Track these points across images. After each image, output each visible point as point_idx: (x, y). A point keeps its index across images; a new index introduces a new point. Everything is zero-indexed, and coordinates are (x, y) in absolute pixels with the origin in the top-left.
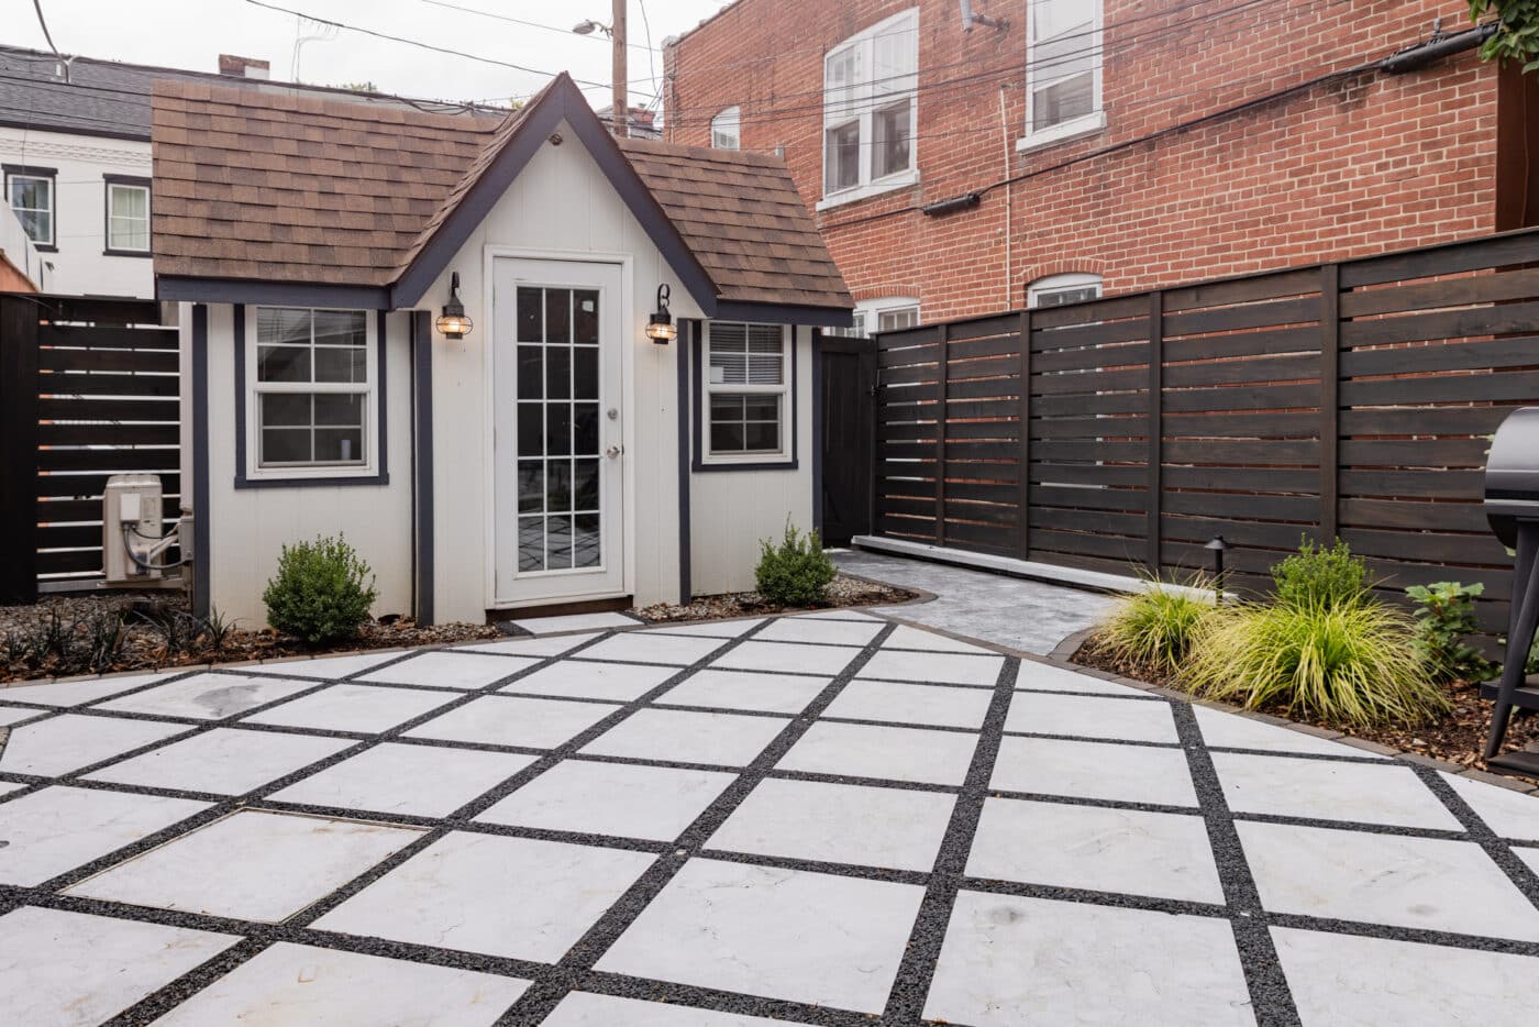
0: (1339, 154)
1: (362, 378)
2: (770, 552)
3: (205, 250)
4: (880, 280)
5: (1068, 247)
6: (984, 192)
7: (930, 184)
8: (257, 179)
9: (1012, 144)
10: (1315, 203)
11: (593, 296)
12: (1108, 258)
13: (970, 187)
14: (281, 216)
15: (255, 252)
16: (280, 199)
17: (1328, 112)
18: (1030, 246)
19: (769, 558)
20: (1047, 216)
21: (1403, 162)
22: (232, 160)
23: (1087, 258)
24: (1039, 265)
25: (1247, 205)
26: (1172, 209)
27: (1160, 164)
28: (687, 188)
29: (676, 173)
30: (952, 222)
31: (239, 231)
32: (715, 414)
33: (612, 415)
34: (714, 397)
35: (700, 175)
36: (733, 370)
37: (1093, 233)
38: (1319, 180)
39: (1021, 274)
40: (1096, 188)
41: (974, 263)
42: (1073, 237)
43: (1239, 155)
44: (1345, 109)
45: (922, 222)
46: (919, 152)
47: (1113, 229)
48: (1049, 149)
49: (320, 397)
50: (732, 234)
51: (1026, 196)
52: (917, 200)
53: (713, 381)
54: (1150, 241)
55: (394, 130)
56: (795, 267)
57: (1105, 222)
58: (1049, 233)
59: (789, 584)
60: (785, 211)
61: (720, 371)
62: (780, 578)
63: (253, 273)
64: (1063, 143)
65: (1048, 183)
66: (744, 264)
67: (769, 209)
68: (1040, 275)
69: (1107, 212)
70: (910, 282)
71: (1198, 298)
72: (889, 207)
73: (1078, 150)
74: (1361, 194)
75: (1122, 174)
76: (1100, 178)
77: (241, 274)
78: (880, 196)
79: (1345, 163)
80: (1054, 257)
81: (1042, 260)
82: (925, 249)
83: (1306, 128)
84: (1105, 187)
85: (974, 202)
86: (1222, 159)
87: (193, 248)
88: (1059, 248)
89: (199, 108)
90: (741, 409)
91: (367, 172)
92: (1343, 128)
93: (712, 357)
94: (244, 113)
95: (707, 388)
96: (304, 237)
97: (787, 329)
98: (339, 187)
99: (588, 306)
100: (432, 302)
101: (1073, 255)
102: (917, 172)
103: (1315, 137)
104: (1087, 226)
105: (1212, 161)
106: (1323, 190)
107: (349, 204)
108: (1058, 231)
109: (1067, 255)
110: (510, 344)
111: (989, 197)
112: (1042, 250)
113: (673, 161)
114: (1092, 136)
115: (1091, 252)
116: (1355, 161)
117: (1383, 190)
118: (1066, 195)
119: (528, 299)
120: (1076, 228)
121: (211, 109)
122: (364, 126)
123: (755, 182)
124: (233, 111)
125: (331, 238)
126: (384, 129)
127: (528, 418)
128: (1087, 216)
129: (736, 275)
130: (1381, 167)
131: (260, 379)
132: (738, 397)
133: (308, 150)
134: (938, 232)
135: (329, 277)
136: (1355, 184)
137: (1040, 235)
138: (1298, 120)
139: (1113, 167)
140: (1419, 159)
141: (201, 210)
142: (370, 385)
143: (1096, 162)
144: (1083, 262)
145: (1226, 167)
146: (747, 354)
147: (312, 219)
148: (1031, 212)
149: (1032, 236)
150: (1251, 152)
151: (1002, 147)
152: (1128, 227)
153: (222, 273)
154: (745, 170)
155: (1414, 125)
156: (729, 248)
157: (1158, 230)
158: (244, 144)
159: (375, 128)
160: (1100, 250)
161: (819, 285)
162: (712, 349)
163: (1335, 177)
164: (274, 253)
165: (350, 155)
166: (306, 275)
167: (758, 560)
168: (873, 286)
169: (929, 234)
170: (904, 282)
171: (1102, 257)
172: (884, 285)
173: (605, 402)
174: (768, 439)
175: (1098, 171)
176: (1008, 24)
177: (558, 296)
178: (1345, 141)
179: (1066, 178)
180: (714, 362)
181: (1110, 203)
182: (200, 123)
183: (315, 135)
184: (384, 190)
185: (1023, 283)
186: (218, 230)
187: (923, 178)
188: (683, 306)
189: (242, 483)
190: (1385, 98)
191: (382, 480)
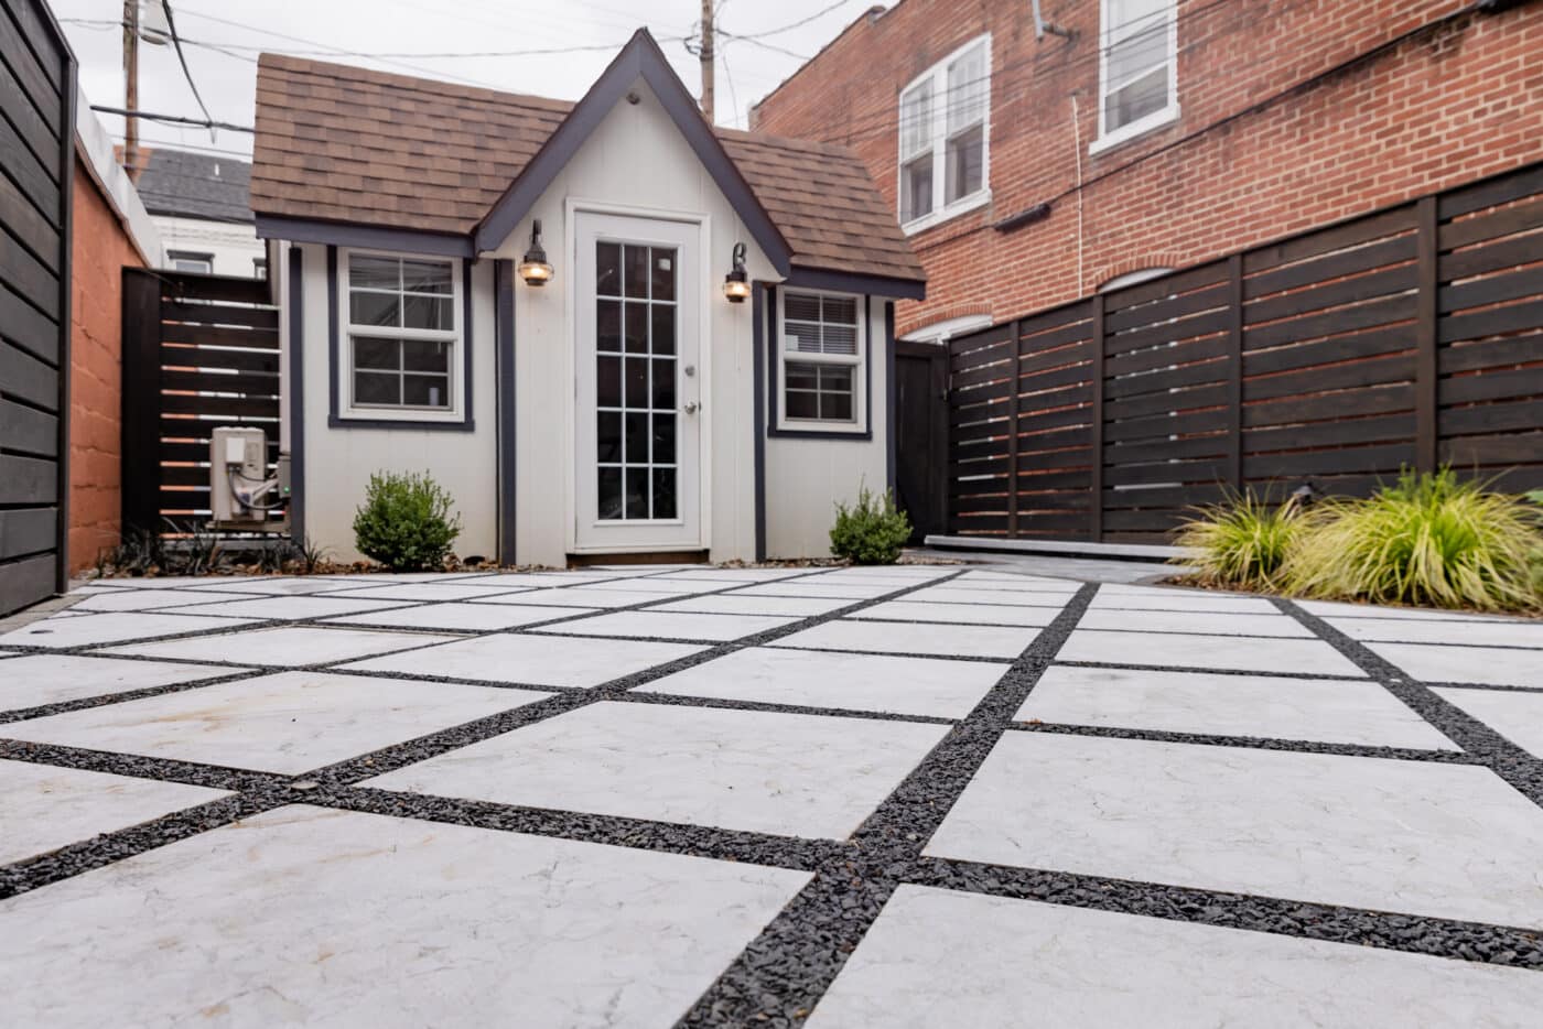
0: (1431, 107)
1: (448, 326)
2: (844, 515)
3: (300, 194)
4: (952, 301)
5: (1141, 243)
6: (1054, 201)
7: (1001, 201)
8: (352, 138)
9: (1084, 149)
10: (1405, 162)
11: (670, 254)
12: (1183, 248)
13: (1040, 199)
14: (373, 171)
15: (344, 198)
16: (373, 157)
17: (1419, 66)
18: (1102, 247)
19: (843, 521)
20: (1119, 216)
21: (1503, 105)
23: (1160, 252)
24: (1111, 265)
25: (1329, 175)
26: (1249, 190)
27: (1237, 147)
28: (763, 169)
29: (754, 157)
30: (1021, 235)
31: (331, 180)
32: (790, 382)
33: (690, 372)
34: (790, 365)
35: (775, 160)
36: (808, 339)
37: (1165, 227)
38: (1410, 137)
39: (1093, 277)
40: (1168, 182)
41: (1045, 272)
42: (1145, 233)
43: (1321, 125)
44: (1437, 60)
45: (993, 239)
46: (991, 171)
47: (1187, 220)
48: (1121, 150)
49: (409, 342)
50: (807, 210)
51: (1099, 199)
52: (989, 219)
53: (788, 348)
54: (1227, 225)
55: (483, 106)
56: (867, 242)
57: (1179, 213)
58: (1121, 232)
59: (862, 542)
60: (859, 195)
61: (794, 339)
62: (854, 537)
63: (345, 215)
64: (1135, 141)
65: (1120, 183)
66: (817, 236)
67: (843, 192)
68: (1112, 275)
69: (1180, 203)
70: (982, 299)
71: (1281, 255)
72: (960, 230)
73: (1150, 146)
74: (1456, 145)
75: (1198, 163)
76: (1174, 171)
77: (334, 215)
78: (952, 221)
79: (1437, 116)
80: (1125, 256)
81: (1114, 260)
82: (996, 266)
83: (1395, 86)
84: (1179, 178)
85: (1045, 212)
86: (1302, 132)
87: (288, 192)
88: (1132, 245)
89: (300, 78)
90: (816, 379)
91: (456, 139)
92: (1435, 79)
93: (787, 324)
94: (341, 84)
95: (782, 355)
96: (393, 188)
97: (860, 299)
98: (428, 150)
99: (665, 264)
100: (514, 250)
101: (1146, 250)
102: (990, 191)
103: (1404, 94)
104: (1160, 220)
105: (1292, 135)
106: (1414, 147)
107: (439, 165)
108: (1130, 229)
109: (1141, 252)
110: (591, 298)
111: (1060, 206)
112: (1114, 251)
113: (750, 146)
114: (1164, 130)
115: (1164, 245)
116: (1449, 112)
117: (1482, 137)
118: (1139, 192)
119: (607, 252)
120: (1149, 223)
121: (311, 79)
122: (455, 102)
123: (829, 169)
124: (331, 82)
125: (418, 191)
127: (607, 369)
128: (1160, 210)
129: (810, 246)
130: (1478, 114)
131: (352, 322)
132: (813, 366)
133: (400, 118)
134: (1009, 247)
135: (416, 223)
136: (1449, 136)
137: (1112, 235)
138: (1386, 79)
139: (1188, 157)
140: (1521, 99)
141: (298, 161)
142: (457, 334)
143: (1169, 155)
144: (1156, 257)
145: (1307, 140)
146: (821, 323)
147: (401, 175)
148: (1102, 214)
149: (1104, 238)
150: (1334, 120)
151: (1074, 154)
152: (1203, 215)
153: (315, 214)
154: (820, 158)
155: (1516, 65)
156: (803, 222)
157: (1235, 214)
158: (341, 110)
159: (465, 103)
160: (1174, 242)
162: (787, 316)
163: (1427, 131)
164: (365, 201)
165: (439, 124)
166: (395, 221)
167: (832, 523)
168: (946, 308)
169: (1000, 250)
170: (976, 300)
171: (1178, 248)
172: (957, 305)
173: (682, 358)
174: (842, 409)
175: (1170, 163)
176: (1079, 33)
177: (635, 253)
178: (1437, 93)
179: (1138, 176)
180: (789, 330)
181: (1184, 193)
182: (299, 90)
183: (408, 106)
184: (471, 154)
185: (1094, 286)
186: (313, 180)
187: (994, 198)
188: (760, 268)
189: (336, 422)
190: (1482, 41)
191: (467, 426)
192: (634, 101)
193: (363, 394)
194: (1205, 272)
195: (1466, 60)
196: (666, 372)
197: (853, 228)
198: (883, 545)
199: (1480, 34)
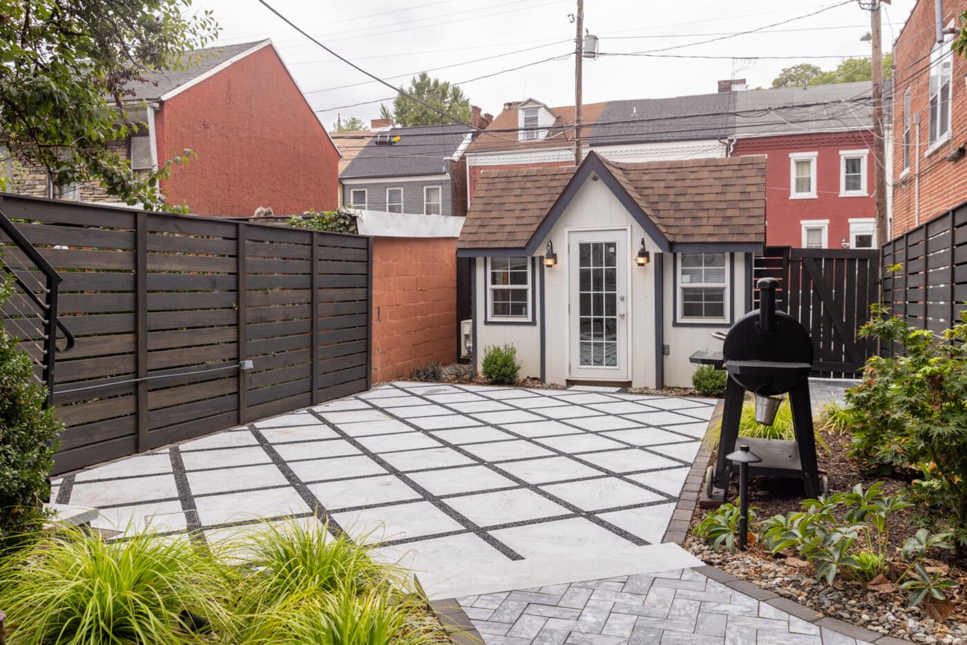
1: (525, 283)
3: (474, 238)
7: (954, 139)
8: (502, 207)
11: (613, 245)
14: (504, 222)
15: (489, 237)
16: (507, 214)
22: (497, 201)
28: (695, 183)
29: (692, 176)
31: (487, 229)
32: (685, 298)
33: (622, 299)
34: (685, 290)
36: (695, 276)
46: (952, 118)
49: (513, 291)
50: (707, 206)
53: (684, 281)
56: (735, 221)
60: (748, 189)
61: (687, 278)
63: (485, 245)
66: (704, 222)
67: (739, 189)
72: (944, 155)
77: (481, 246)
78: (941, 147)
85: (960, 153)
89: (493, 180)
90: (701, 296)
91: (542, 198)
93: (682, 270)
95: (679, 285)
96: (507, 229)
97: (727, 255)
98: (529, 206)
99: (612, 250)
100: (542, 251)
107: (529, 213)
110: (576, 268)
119: (584, 248)
121: (497, 180)
122: (549, 178)
123: (739, 174)
124: (503, 180)
125: (517, 229)
126: (557, 177)
127: (584, 299)
129: (697, 229)
131: (492, 284)
132: (700, 290)
133: (524, 192)
135: (511, 245)
141: (478, 222)
142: (529, 286)
146: (703, 268)
147: (514, 221)
153: (476, 246)
154: (736, 167)
156: (701, 214)
158: (504, 193)
161: (747, 230)
162: (683, 266)
164: (494, 237)
165: (539, 192)
166: (502, 245)
169: (953, 173)
173: (619, 292)
174: (717, 311)
177: (597, 246)
180: (684, 272)
182: (491, 187)
183: (529, 185)
186: (482, 230)
187: (952, 135)
189: (487, 323)
191: (533, 323)
192: (595, 179)
193: (496, 312)
196: (612, 299)
197: (729, 213)
198: (710, 387)
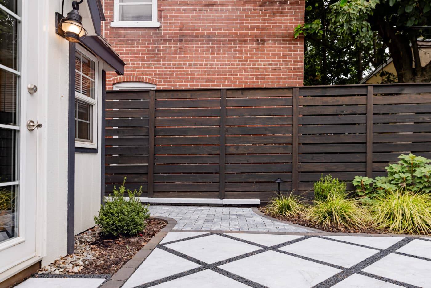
0: (256, 58)
5: (138, 71)
10: (248, 72)
12: (159, 78)
17: (253, 44)
20: (126, 57)
21: (277, 64)
23: (148, 77)
24: (120, 76)
25: (222, 68)
26: (190, 64)
27: (185, 47)
33: (32, 91)
37: (152, 68)
38: (250, 65)
39: (111, 79)
42: (141, 68)
43: (219, 51)
44: (258, 44)
47: (162, 68)
54: (180, 75)
57: (158, 64)
65: (127, 44)
68: (122, 81)
69: (159, 61)
71: (242, 94)
74: (264, 72)
76: (156, 47)
79: (258, 61)
80: (129, 74)
83: (245, 47)
84: (158, 51)
86: (212, 51)
92: (257, 50)
101: (141, 75)
103: (248, 51)
104: (148, 64)
105: (209, 51)
106: (251, 68)
108: (132, 64)
109: (138, 75)
116: (261, 61)
117: (271, 72)
120: (143, 64)
128: (149, 61)
130: (270, 64)
136: (261, 68)
138: (242, 44)
140: (282, 64)
144: (146, 78)
145: (214, 54)
150: (224, 51)
152: (170, 68)
155: (280, 54)
157: (184, 71)
160: (155, 75)
163: (255, 65)
171: (156, 78)
178: (258, 54)
179: (138, 44)
181: (161, 57)
185: (111, 83)
190: (272, 44)
194: (209, 93)
195: (266, 47)
199: (270, 41)
